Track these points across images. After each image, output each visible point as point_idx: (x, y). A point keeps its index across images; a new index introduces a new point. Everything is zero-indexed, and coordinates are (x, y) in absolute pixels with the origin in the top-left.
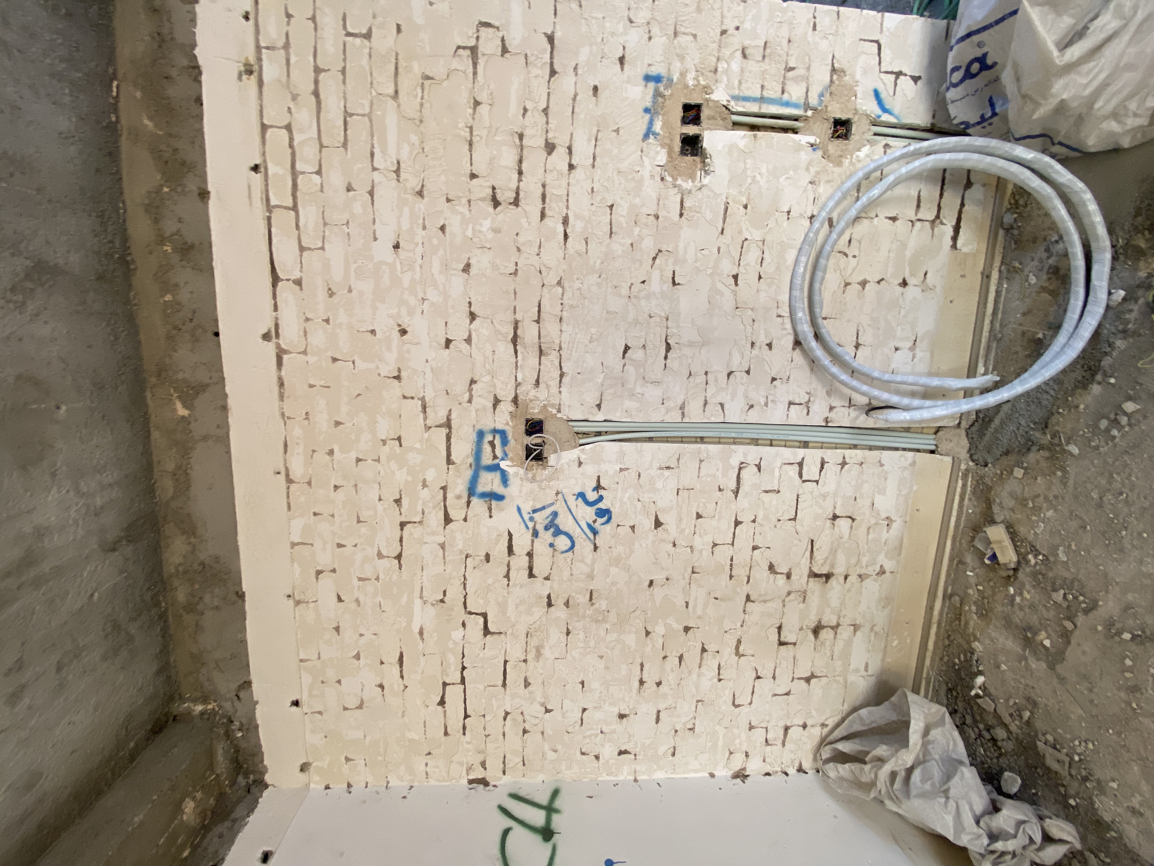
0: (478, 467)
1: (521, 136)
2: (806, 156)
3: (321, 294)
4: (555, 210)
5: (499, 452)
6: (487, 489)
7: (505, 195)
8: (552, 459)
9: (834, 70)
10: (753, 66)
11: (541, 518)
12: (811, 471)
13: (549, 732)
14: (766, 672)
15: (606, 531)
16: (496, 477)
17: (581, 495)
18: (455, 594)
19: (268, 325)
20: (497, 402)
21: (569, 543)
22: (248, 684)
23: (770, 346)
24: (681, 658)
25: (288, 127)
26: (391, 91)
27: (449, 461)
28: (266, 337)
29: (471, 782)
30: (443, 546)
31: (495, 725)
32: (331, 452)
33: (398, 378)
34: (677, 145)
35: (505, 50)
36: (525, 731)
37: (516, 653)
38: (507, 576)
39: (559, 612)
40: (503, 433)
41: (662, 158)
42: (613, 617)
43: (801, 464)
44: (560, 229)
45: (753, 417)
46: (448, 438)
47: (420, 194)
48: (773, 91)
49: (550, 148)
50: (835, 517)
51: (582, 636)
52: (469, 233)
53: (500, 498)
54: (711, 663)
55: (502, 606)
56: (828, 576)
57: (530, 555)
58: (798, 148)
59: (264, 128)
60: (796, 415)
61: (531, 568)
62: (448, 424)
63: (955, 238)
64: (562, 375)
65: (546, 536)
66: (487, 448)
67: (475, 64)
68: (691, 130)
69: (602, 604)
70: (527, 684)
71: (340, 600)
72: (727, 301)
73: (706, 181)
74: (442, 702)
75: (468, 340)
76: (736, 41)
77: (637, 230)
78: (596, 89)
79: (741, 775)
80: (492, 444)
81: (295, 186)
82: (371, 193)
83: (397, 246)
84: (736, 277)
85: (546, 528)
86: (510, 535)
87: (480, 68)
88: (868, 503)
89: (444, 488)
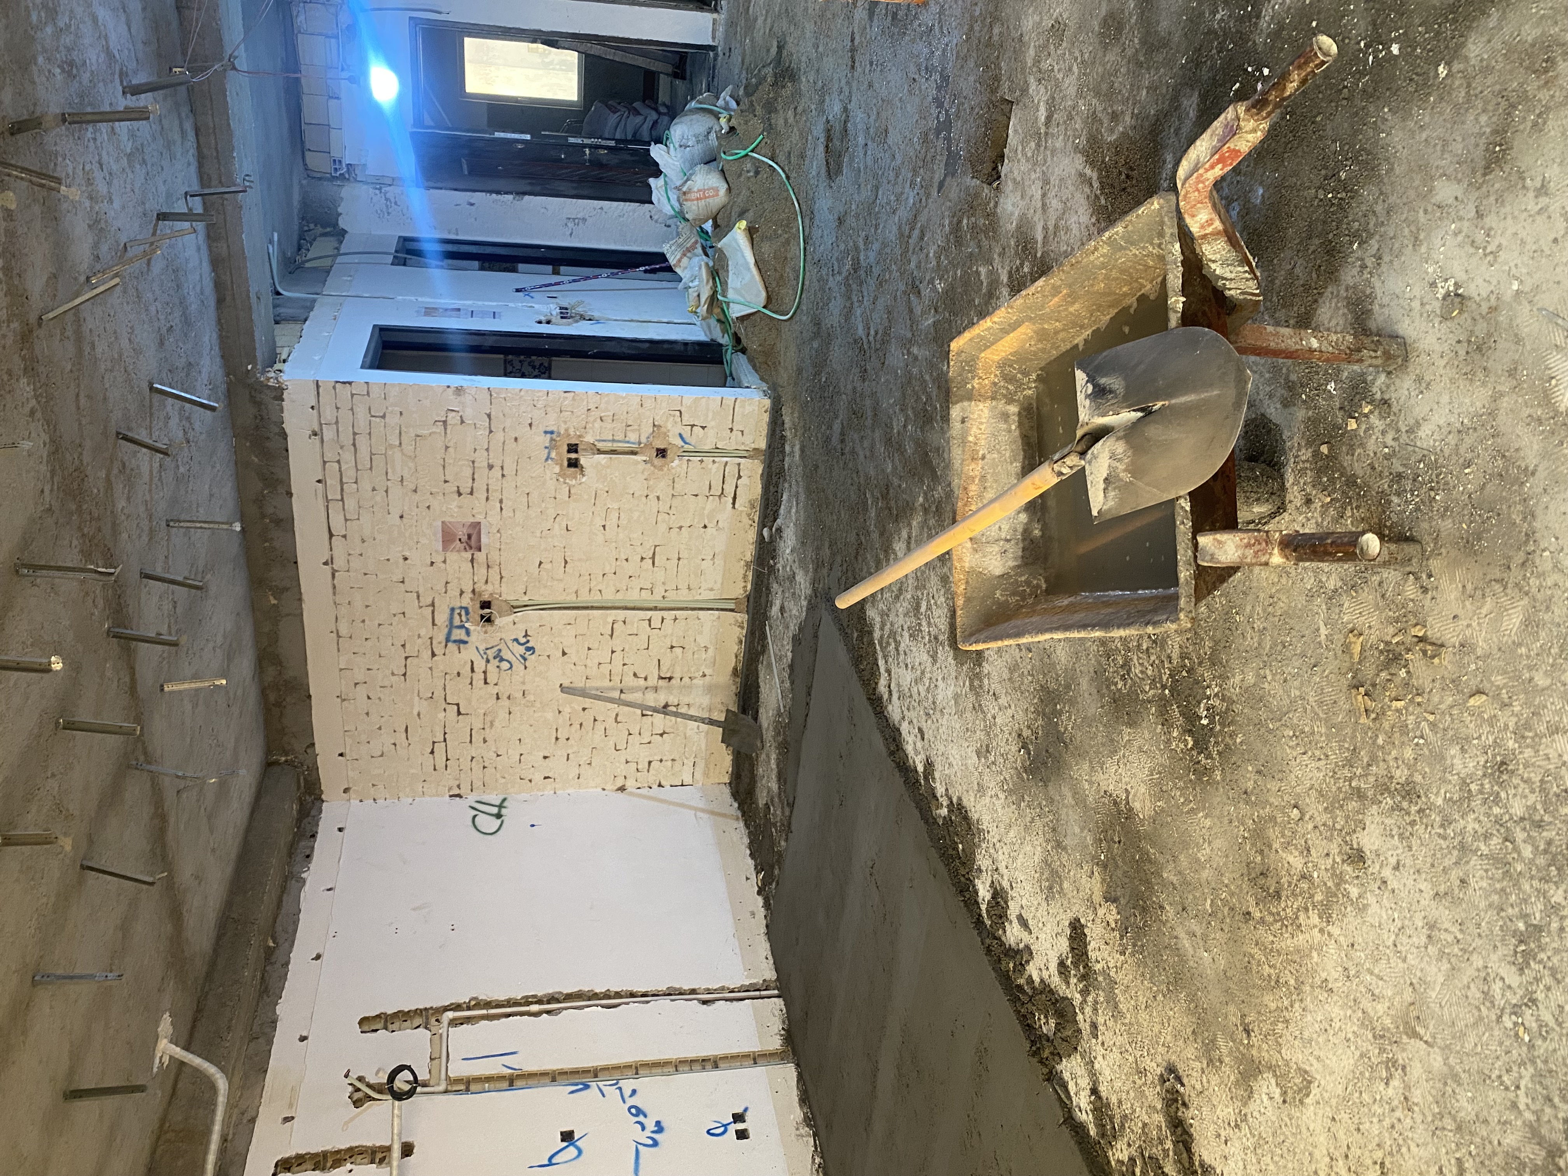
0: (451, 626)
1: (473, 462)
2: (642, 466)
3: (358, 541)
4: (495, 496)
5: (464, 618)
6: (458, 638)
7: (465, 490)
8: (499, 621)
9: (654, 425)
10: (608, 425)
11: (491, 653)
12: (656, 623)
13: (499, 767)
14: (633, 731)
15: (532, 659)
16: (463, 631)
17: (516, 640)
18: (439, 694)
19: (326, 557)
20: (462, 593)
21: (508, 665)
22: (313, 744)
23: (627, 560)
24: (581, 725)
25: (338, 462)
26: (397, 443)
27: (434, 624)
28: (326, 563)
29: (451, 796)
30: (431, 669)
31: (465, 763)
32: (363, 621)
33: (403, 582)
34: (566, 463)
35: (462, 422)
36: (484, 767)
37: (477, 725)
38: (471, 683)
39: (505, 702)
40: (466, 609)
41: (557, 469)
42: (538, 705)
43: (650, 620)
44: (498, 505)
45: (619, 596)
46: (433, 612)
47: (415, 491)
48: (620, 437)
49: (491, 467)
50: (672, 647)
51: (519, 714)
52: (444, 509)
53: (465, 642)
54: (600, 727)
55: (469, 701)
56: (670, 679)
57: (485, 672)
58: (637, 462)
59: (325, 462)
60: (645, 595)
61: (485, 679)
62: (433, 605)
63: (734, 503)
64: (501, 578)
65: (496, 662)
66: (457, 617)
67: (445, 429)
68: (573, 456)
69: (531, 698)
70: (485, 741)
71: (369, 698)
72: (600, 539)
73: (584, 479)
74: (432, 752)
75: (444, 562)
76: (595, 414)
77: (543, 505)
78: (516, 439)
79: (622, 789)
80: (460, 614)
81: (342, 489)
82: (386, 491)
83: (401, 517)
84: (604, 526)
85: (495, 658)
86: (472, 662)
87: (448, 431)
88: (692, 639)
89: (431, 638)
